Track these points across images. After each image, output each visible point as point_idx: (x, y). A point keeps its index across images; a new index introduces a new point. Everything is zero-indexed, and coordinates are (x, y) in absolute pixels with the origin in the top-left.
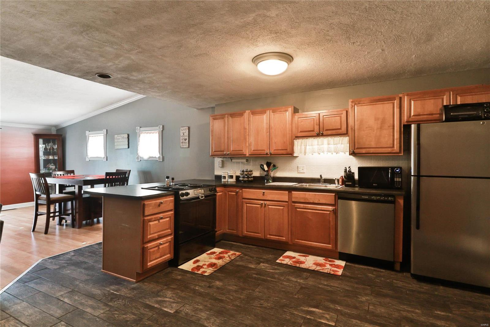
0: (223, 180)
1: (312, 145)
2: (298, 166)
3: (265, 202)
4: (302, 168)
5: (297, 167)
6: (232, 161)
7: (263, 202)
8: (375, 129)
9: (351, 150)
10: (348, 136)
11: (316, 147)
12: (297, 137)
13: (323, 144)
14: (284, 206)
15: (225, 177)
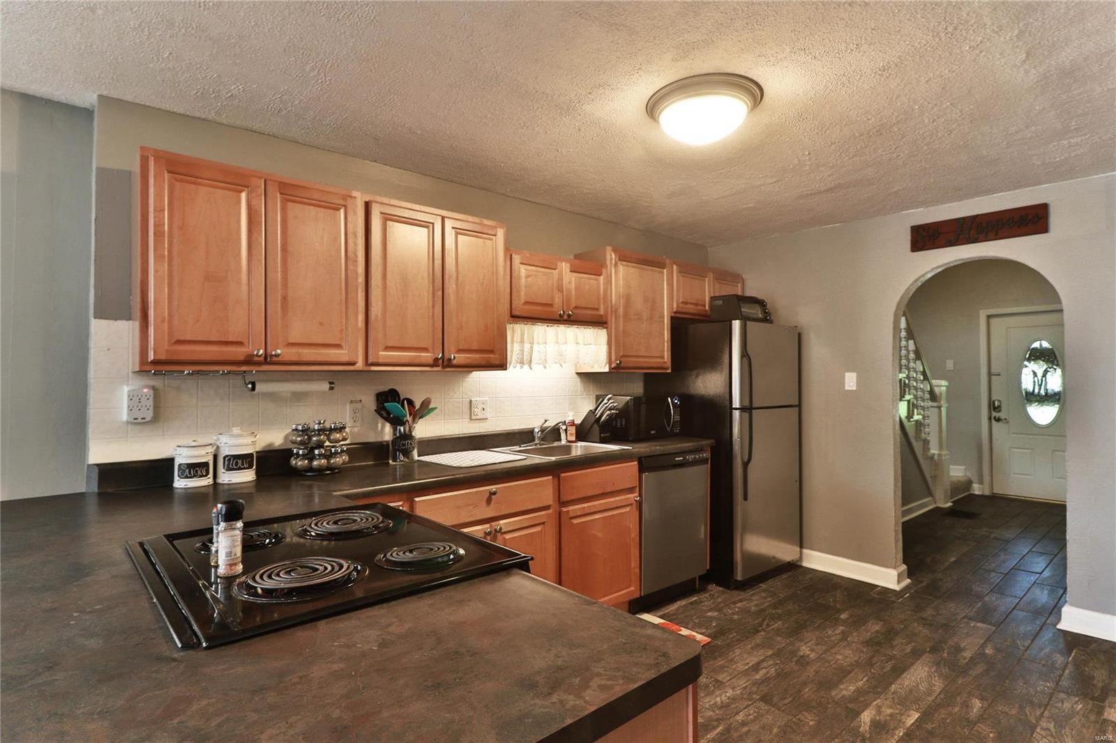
0: (179, 483)
1: (546, 343)
2: (471, 401)
3: (493, 524)
4: (480, 407)
5: (468, 405)
6: (253, 389)
7: (488, 526)
8: (645, 318)
9: (613, 359)
10: (606, 328)
11: (551, 349)
12: (516, 318)
13: (566, 343)
14: (543, 523)
15: (195, 469)
